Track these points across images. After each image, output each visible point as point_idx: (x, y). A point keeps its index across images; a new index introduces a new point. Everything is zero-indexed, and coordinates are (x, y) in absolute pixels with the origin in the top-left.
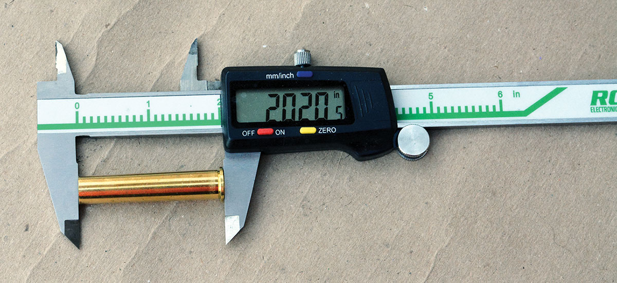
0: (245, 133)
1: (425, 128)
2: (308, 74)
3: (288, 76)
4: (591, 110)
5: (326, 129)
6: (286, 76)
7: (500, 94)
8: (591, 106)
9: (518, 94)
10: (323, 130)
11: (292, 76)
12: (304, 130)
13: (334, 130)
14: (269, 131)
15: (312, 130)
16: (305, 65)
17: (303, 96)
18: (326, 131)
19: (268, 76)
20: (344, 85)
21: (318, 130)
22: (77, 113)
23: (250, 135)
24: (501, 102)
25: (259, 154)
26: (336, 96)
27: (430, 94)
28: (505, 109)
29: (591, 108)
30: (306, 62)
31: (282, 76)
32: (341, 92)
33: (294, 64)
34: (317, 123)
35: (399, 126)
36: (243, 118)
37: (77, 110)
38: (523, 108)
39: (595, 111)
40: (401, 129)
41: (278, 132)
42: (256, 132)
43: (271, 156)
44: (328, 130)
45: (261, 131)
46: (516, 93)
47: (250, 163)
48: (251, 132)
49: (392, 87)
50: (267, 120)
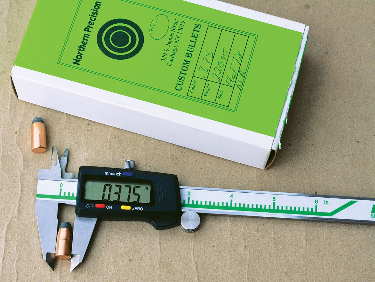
0: (88, 206)
1: (198, 213)
2: (131, 174)
3: (118, 174)
4: (371, 216)
5: (137, 208)
6: (117, 174)
7: (316, 201)
8: (372, 214)
9: (327, 202)
10: (135, 208)
11: (120, 174)
12: (123, 207)
13: (141, 209)
14: (102, 206)
15: (128, 208)
16: (131, 169)
17: (126, 187)
18: (137, 209)
19: (106, 173)
20: (151, 183)
21: (132, 208)
22: (61, 189)
23: (91, 207)
24: (316, 206)
25: (96, 219)
26: (146, 189)
27: (274, 197)
28: (318, 211)
29: (371, 215)
30: (131, 167)
31: (114, 174)
32: (149, 187)
33: (124, 167)
34: (132, 204)
35: (183, 210)
36: (88, 197)
37: (61, 188)
38: (330, 211)
39: (374, 217)
40: (184, 212)
41: (108, 207)
42: (95, 206)
43: (104, 221)
44: (138, 209)
45: (97, 206)
46: (326, 202)
47: (91, 224)
48: (91, 206)
49: (181, 187)
50: (102, 199)
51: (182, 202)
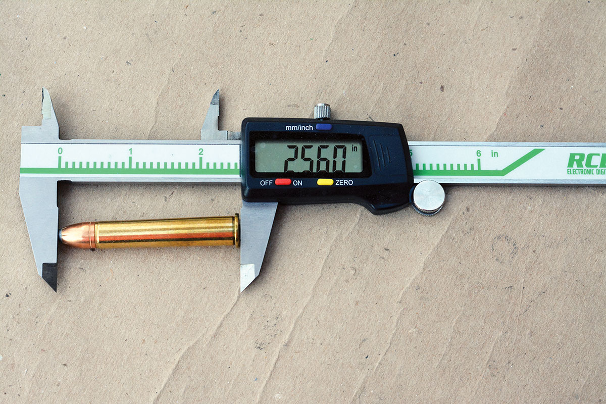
0: (263, 183)
1: (440, 184)
2: (327, 127)
3: (307, 128)
5: (343, 181)
6: (305, 128)
10: (341, 182)
11: (311, 128)
12: (322, 182)
13: (351, 182)
14: (286, 181)
15: (329, 182)
16: (325, 119)
17: (322, 148)
18: (343, 183)
19: (288, 128)
20: (363, 139)
21: (335, 182)
23: (268, 184)
25: (276, 204)
26: (354, 149)
30: (326, 115)
31: (301, 128)
32: (359, 146)
33: (313, 114)
34: (334, 175)
35: (415, 181)
36: (261, 168)
40: (417, 184)
41: (295, 183)
42: (274, 182)
44: (345, 182)
45: (278, 181)
47: (269, 212)
48: (268, 182)
49: (409, 143)
50: (285, 171)
51: (414, 168)
